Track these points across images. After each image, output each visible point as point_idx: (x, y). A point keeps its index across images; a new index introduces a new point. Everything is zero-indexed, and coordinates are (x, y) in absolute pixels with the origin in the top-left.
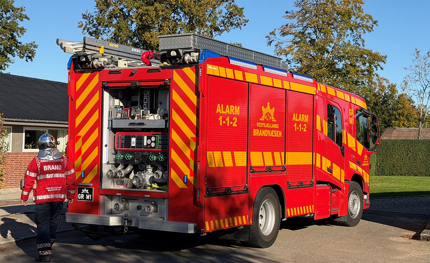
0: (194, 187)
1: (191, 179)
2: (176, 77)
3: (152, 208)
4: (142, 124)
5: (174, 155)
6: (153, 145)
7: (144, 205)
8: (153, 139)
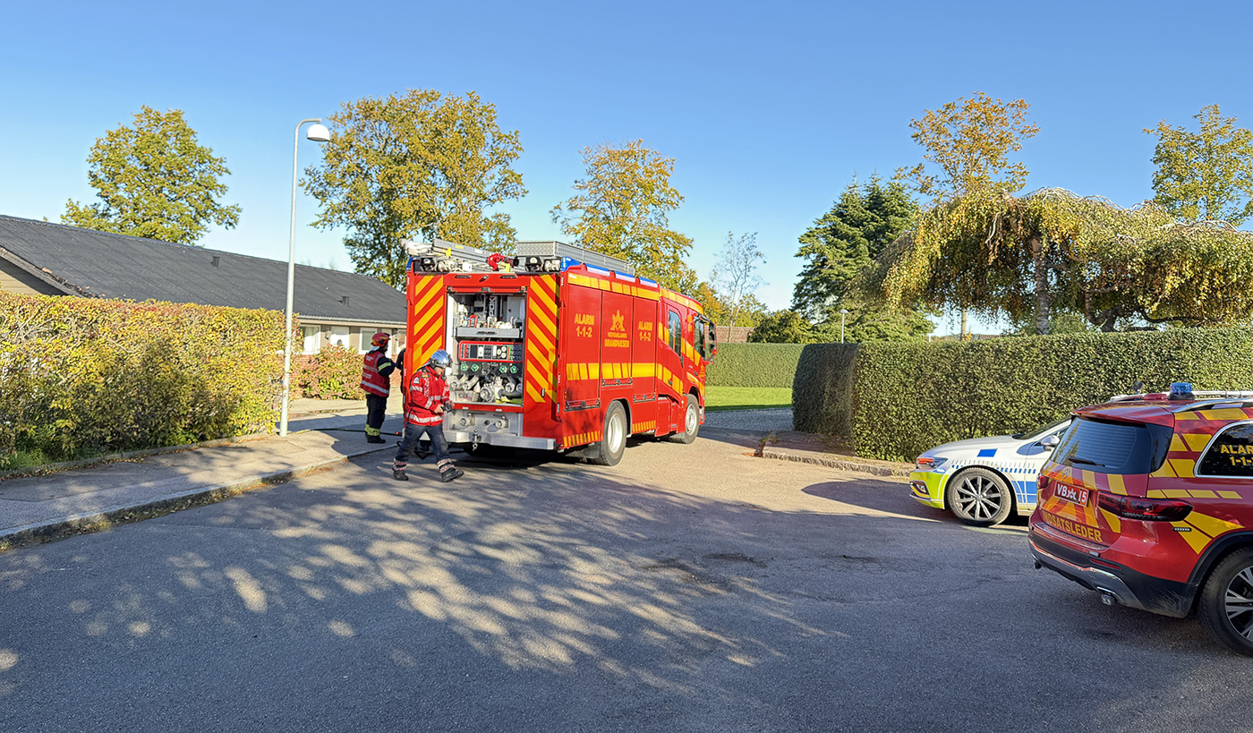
0: (553, 402)
1: (550, 393)
2: (534, 285)
3: (504, 423)
4: (494, 333)
5: (530, 368)
6: (504, 356)
7: (492, 420)
8: (504, 349)
